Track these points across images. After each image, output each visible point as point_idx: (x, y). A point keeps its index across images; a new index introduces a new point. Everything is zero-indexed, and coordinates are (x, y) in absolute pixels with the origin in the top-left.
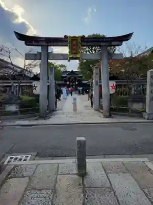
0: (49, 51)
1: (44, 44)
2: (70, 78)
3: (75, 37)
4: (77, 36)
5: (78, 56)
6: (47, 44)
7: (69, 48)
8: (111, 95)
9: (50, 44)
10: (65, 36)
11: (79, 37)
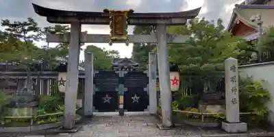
0: (82, 31)
1: (75, 20)
2: (122, 68)
3: (120, 12)
4: (122, 10)
5: (124, 38)
6: (79, 21)
7: (111, 27)
8: (173, 92)
9: (83, 21)
10: (106, 11)
11: (124, 12)
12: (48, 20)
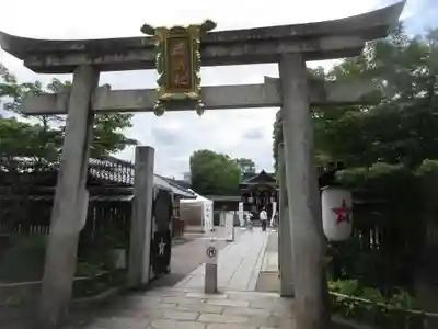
1: (82, 60)
2: (255, 189)
5: (193, 95)
6: (89, 62)
9: (98, 61)
10: (146, 29)
12: (26, 65)
